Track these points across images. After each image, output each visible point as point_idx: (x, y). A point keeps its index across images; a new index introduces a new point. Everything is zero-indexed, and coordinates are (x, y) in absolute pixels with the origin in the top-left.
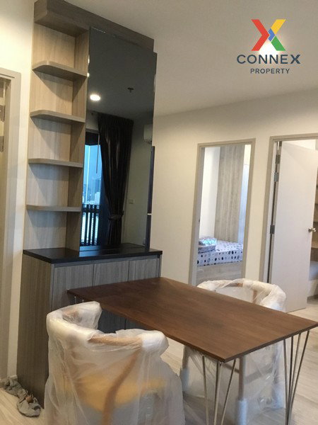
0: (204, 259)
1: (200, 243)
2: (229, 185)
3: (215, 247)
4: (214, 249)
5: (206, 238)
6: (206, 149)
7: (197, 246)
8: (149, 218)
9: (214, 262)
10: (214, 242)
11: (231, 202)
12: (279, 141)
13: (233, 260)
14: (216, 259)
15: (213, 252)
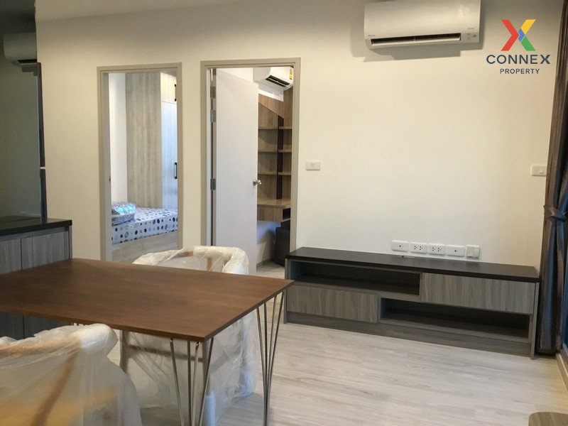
0: (119, 233)
1: (114, 212)
2: (143, 130)
3: (133, 215)
4: (133, 219)
5: (120, 204)
6: (110, 75)
7: (109, 216)
8: (43, 173)
9: (135, 236)
10: (131, 209)
11: (149, 155)
12: (212, 68)
13: (160, 231)
14: (136, 232)
15: (132, 222)
